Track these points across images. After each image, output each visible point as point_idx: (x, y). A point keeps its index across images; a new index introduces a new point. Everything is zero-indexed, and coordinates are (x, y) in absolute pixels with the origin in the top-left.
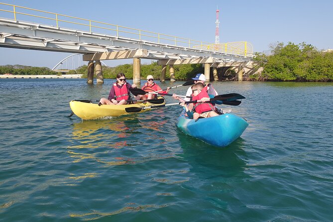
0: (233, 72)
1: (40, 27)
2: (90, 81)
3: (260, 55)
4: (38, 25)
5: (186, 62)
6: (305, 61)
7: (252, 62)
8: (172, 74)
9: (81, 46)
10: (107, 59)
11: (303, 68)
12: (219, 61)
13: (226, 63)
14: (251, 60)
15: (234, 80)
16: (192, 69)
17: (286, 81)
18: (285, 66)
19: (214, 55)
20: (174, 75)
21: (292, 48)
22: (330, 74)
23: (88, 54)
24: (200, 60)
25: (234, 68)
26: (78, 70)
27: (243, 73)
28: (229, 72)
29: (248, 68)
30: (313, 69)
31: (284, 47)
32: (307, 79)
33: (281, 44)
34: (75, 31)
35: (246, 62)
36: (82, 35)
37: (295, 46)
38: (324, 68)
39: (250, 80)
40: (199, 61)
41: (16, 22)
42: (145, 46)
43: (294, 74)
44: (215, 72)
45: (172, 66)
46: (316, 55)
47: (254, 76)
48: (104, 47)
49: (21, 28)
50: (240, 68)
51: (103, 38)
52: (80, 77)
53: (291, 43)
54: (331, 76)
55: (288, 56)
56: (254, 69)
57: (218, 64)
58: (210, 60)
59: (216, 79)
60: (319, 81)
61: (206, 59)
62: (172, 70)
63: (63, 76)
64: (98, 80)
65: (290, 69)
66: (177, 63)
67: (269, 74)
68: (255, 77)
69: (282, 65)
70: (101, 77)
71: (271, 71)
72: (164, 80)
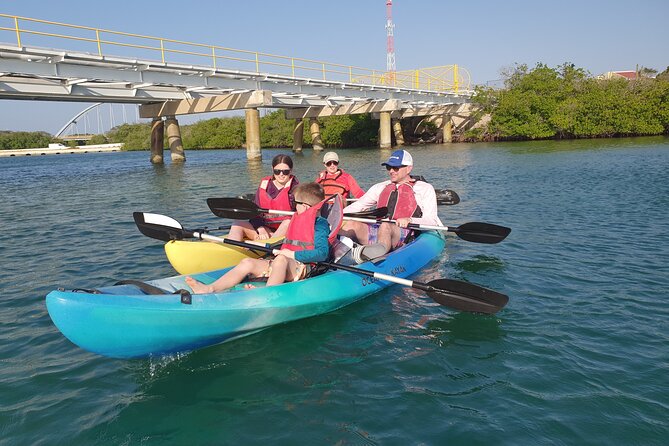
0: (432, 125)
1: (66, 57)
2: (157, 158)
3: (484, 90)
4: (63, 54)
5: (343, 112)
6: (569, 100)
7: (468, 105)
8: (316, 135)
9: (138, 90)
10: (191, 112)
11: (567, 112)
12: (405, 106)
13: (419, 109)
14: (468, 101)
15: (434, 142)
16: (352, 123)
17: (537, 139)
18: (533, 109)
19: (397, 95)
20: (320, 138)
21: (543, 74)
22: (618, 122)
23: (150, 103)
24: (371, 106)
25: (432, 118)
26: (111, 136)
27: (452, 127)
28: (423, 126)
29: (460, 116)
30: (585, 114)
31: (528, 72)
32: (576, 133)
33: (524, 68)
34: (134, 62)
35: (456, 106)
36: (148, 68)
37: (550, 71)
38: (607, 110)
39: (467, 141)
40: (369, 109)
41: (21, 49)
42: (268, 85)
43: (551, 125)
44: (397, 127)
45: (313, 119)
46: (590, 86)
47: (474, 131)
48: (183, 89)
49: (25, 60)
50: (447, 118)
51: (183, 71)
52: (118, 149)
53: (541, 65)
54: (620, 126)
55: (538, 91)
56: (472, 119)
57: (403, 111)
58: (391, 105)
59: (400, 142)
60: (598, 136)
61: (381, 104)
62: (315, 128)
63: (82, 149)
64: (175, 156)
65: (542, 115)
66: (326, 113)
67: (502, 128)
68: (477, 133)
69: (528, 109)
70: (179, 148)
71: (507, 122)
72: (299, 149)
